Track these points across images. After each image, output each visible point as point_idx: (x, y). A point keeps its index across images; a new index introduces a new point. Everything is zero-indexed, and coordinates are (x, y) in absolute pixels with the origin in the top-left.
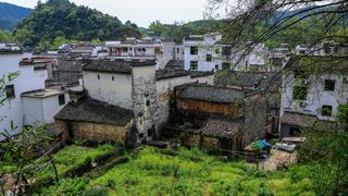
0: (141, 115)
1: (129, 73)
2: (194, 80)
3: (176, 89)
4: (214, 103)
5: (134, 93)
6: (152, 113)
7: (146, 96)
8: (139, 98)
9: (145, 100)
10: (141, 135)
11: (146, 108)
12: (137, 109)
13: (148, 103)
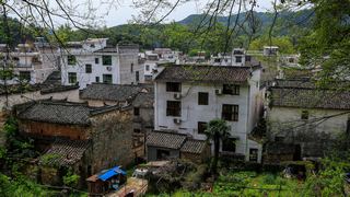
2: (47, 97)
3: (16, 108)
4: (59, 124)
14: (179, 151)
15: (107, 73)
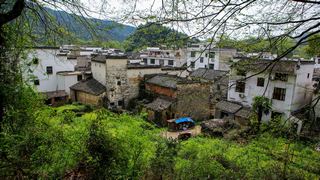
0: (112, 90)
1: (104, 62)
2: (165, 72)
3: (145, 76)
5: (107, 76)
6: (122, 91)
7: (118, 78)
8: (111, 79)
9: (116, 81)
10: (112, 104)
11: (117, 86)
12: (108, 86)
13: (119, 83)
14: (234, 115)
15: (211, 62)
